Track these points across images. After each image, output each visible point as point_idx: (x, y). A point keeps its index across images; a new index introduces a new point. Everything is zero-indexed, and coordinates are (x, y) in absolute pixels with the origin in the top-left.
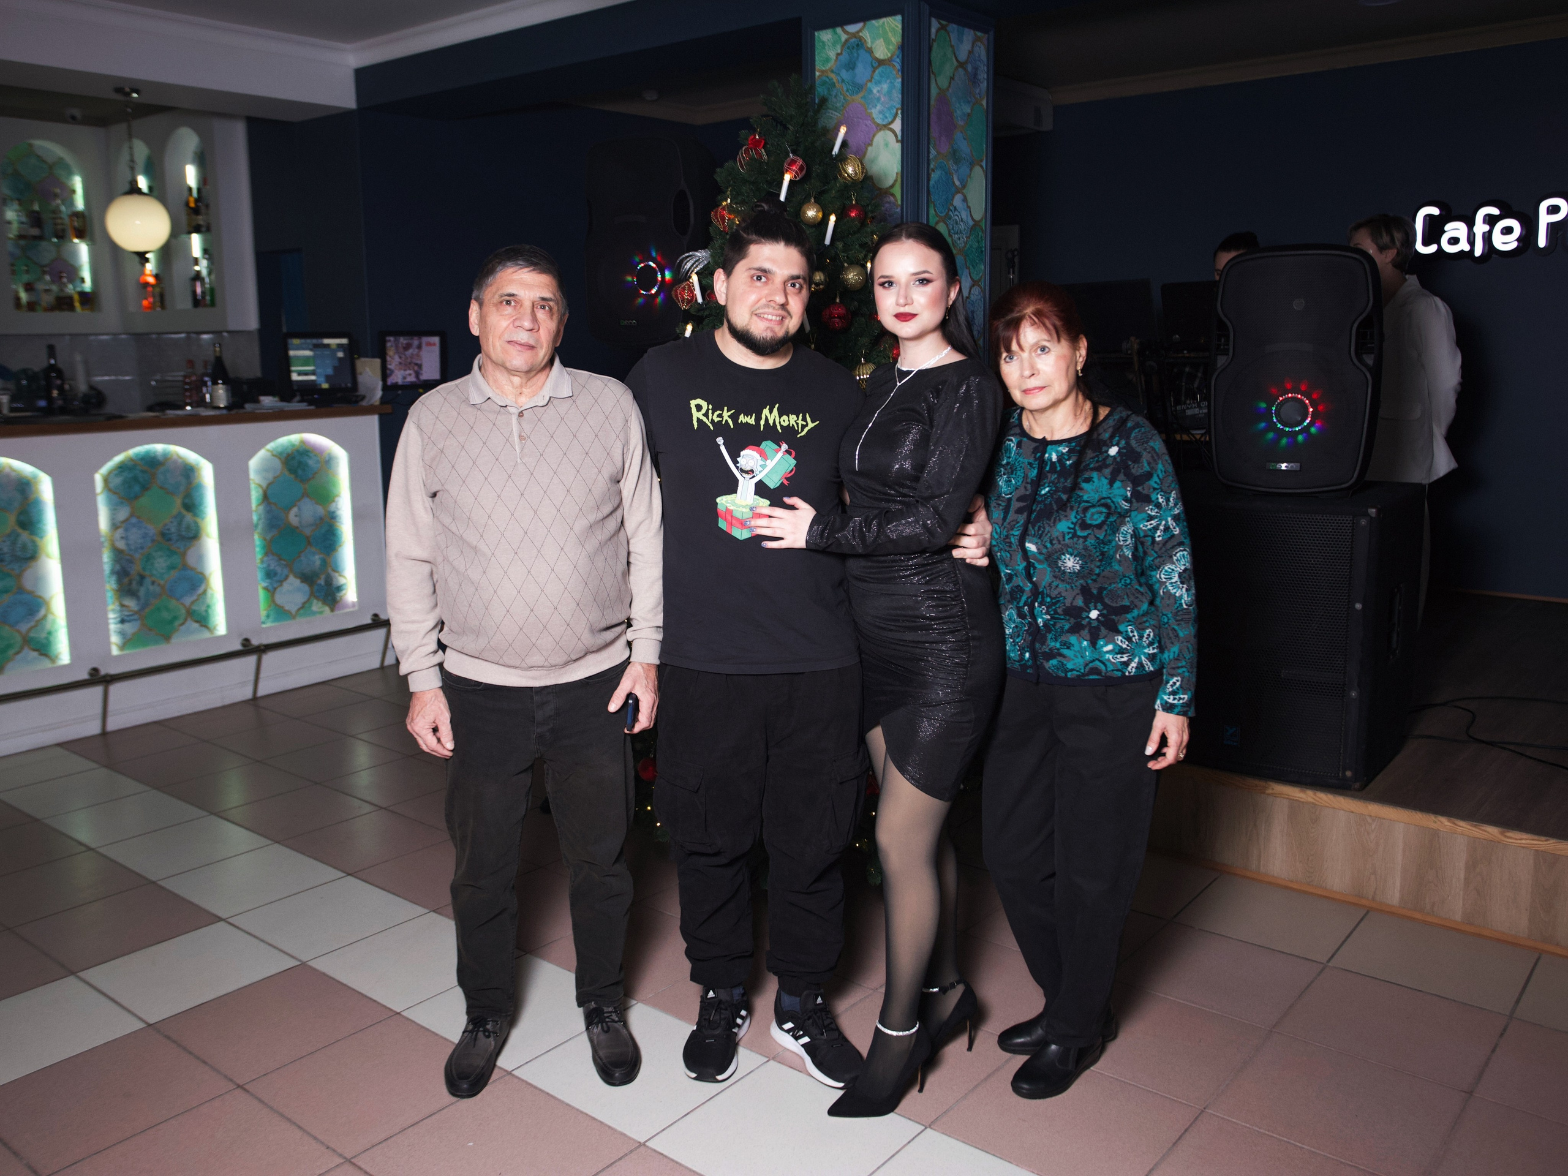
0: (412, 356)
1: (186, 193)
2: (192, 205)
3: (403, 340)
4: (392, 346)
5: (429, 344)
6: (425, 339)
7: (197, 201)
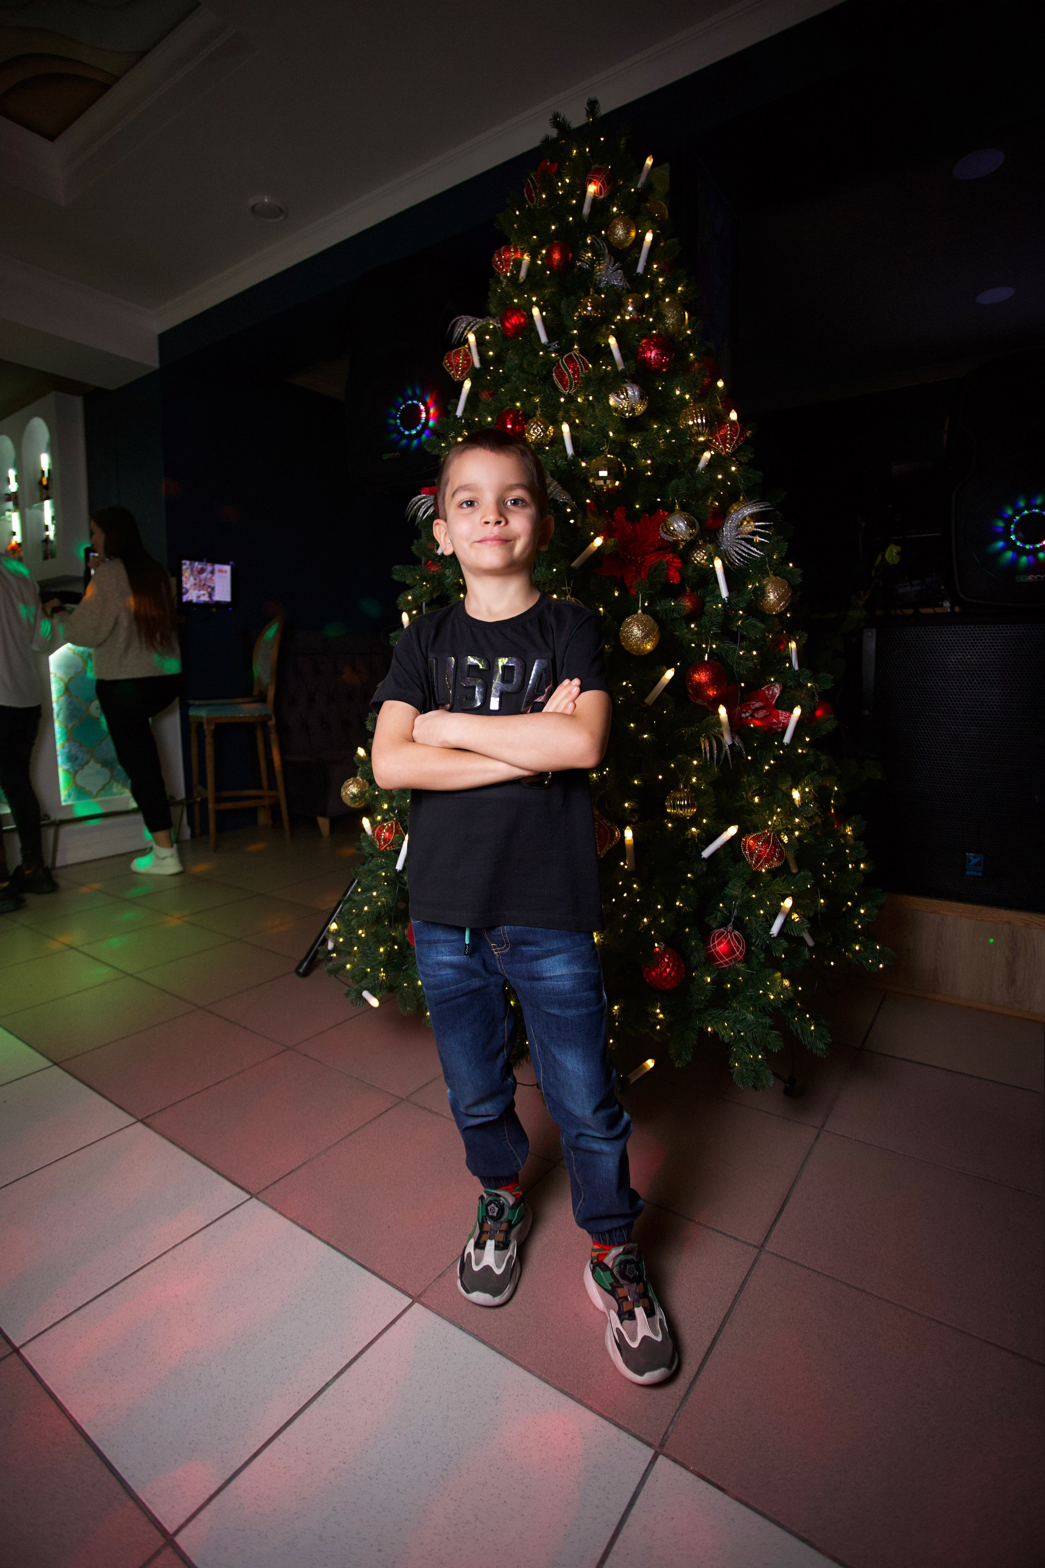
0: (206, 579)
1: (40, 475)
2: (45, 482)
3: (197, 565)
4: (187, 569)
5: (221, 571)
6: (217, 567)
7: (48, 479)
